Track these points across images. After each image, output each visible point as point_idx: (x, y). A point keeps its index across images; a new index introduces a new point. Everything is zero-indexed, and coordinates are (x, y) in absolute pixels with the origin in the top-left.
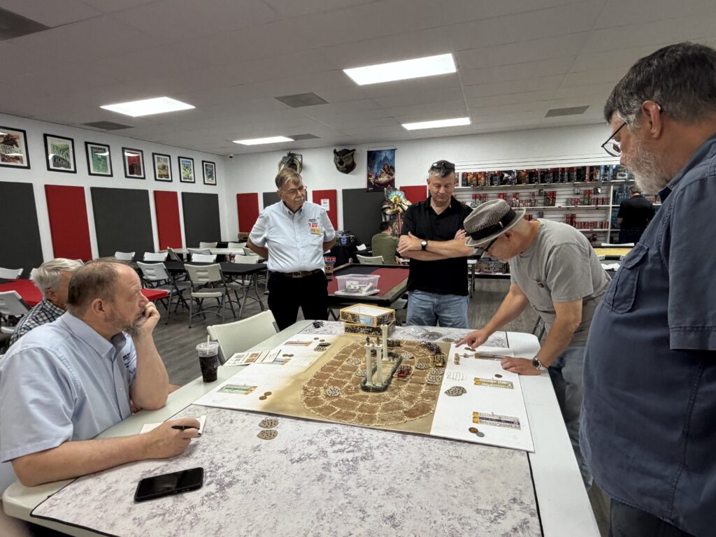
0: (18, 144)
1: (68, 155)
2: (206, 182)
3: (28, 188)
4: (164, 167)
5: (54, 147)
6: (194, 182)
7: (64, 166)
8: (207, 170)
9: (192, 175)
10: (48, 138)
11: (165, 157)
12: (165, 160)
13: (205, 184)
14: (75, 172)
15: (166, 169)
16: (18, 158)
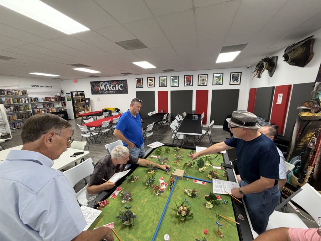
0: (153, 81)
1: (165, 82)
2: (231, 83)
3: (153, 93)
4: (203, 80)
5: (162, 80)
6: (222, 84)
7: (164, 85)
8: (233, 77)
9: (221, 81)
10: (160, 78)
11: (205, 75)
12: (205, 77)
13: (230, 84)
14: (166, 86)
15: (204, 80)
16: (152, 85)
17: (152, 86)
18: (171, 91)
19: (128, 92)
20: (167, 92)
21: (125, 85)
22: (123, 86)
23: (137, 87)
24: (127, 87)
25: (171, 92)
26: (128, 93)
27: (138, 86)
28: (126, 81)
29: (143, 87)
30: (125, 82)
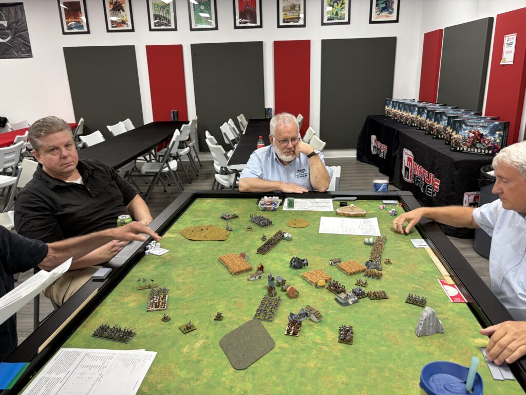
0: (124, 8)
1: (168, 12)
2: (373, 20)
3: (131, 49)
4: (293, 7)
5: (156, 6)
6: (348, 23)
7: (166, 25)
9: (346, 12)
13: (371, 22)
14: (175, 29)
15: (297, 9)
16: (123, 22)
17: (125, 28)
18: (192, 45)
19: (30, 50)
20: (179, 48)
21: (17, 22)
22: (9, 28)
23: (66, 31)
24: (26, 30)
25: (194, 47)
26: (31, 56)
27: (70, 28)
28: (18, 7)
29: (88, 32)
30: (16, 13)
